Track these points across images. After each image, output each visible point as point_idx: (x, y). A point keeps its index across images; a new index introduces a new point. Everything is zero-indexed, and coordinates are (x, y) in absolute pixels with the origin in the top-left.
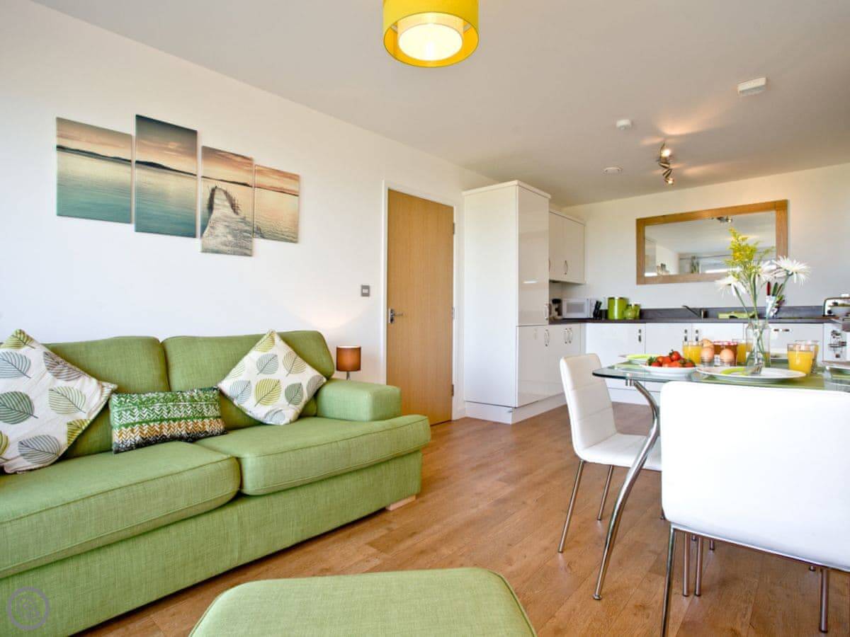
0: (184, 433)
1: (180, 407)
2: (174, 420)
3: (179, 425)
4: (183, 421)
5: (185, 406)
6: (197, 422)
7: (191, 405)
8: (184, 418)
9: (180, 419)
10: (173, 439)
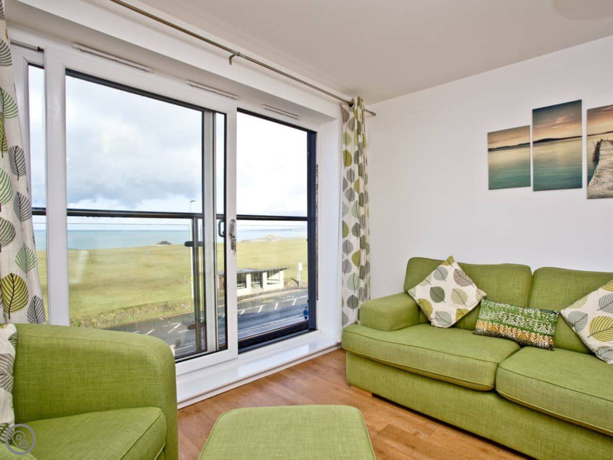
0: (514, 336)
1: (517, 318)
2: (509, 326)
3: (511, 331)
4: (515, 328)
5: (520, 319)
6: (525, 333)
7: (525, 319)
8: (516, 327)
9: (513, 327)
10: (506, 338)
